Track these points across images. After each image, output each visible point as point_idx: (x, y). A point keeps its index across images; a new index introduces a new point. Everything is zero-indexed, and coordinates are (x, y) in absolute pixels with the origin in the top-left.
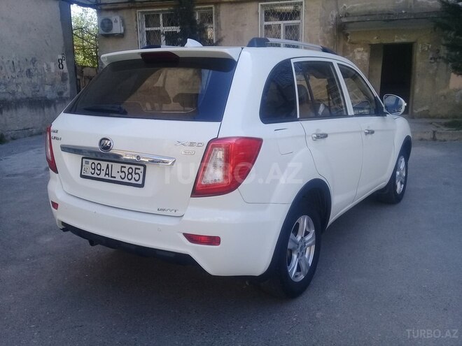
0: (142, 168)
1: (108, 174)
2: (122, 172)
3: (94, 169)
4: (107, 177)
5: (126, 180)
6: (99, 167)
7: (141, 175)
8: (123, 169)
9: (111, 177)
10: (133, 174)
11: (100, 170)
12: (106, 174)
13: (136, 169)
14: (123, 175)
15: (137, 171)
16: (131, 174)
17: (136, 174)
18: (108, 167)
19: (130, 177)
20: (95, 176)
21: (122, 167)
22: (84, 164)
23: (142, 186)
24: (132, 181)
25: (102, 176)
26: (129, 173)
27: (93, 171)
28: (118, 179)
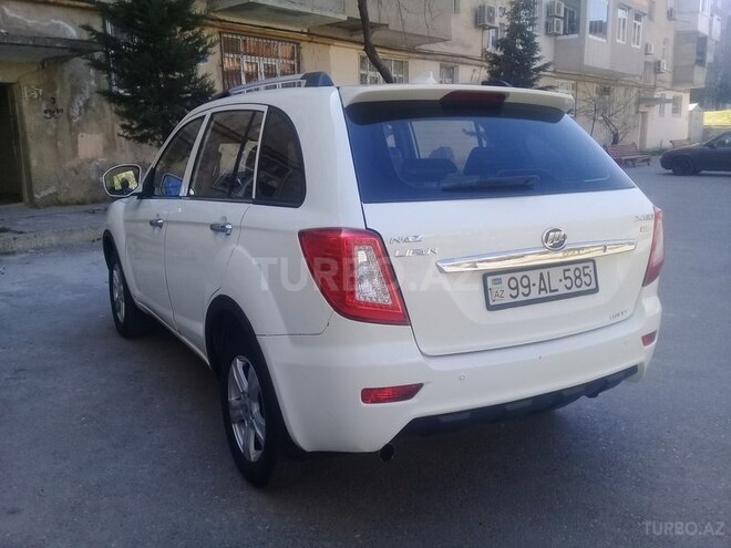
0: (591, 264)
1: (545, 289)
2: (566, 278)
3: (517, 288)
4: (543, 294)
5: (574, 289)
6: (525, 282)
7: (592, 274)
8: (567, 274)
9: (551, 291)
10: (582, 276)
11: (529, 286)
12: (540, 290)
13: (584, 268)
14: (568, 283)
15: (587, 271)
16: (579, 277)
17: (585, 275)
18: (542, 278)
19: (578, 282)
20: (521, 298)
21: (565, 271)
22: (490, 285)
23: (596, 290)
24: (584, 288)
25: (534, 294)
26: (577, 277)
27: (514, 293)
28: (562, 291)
